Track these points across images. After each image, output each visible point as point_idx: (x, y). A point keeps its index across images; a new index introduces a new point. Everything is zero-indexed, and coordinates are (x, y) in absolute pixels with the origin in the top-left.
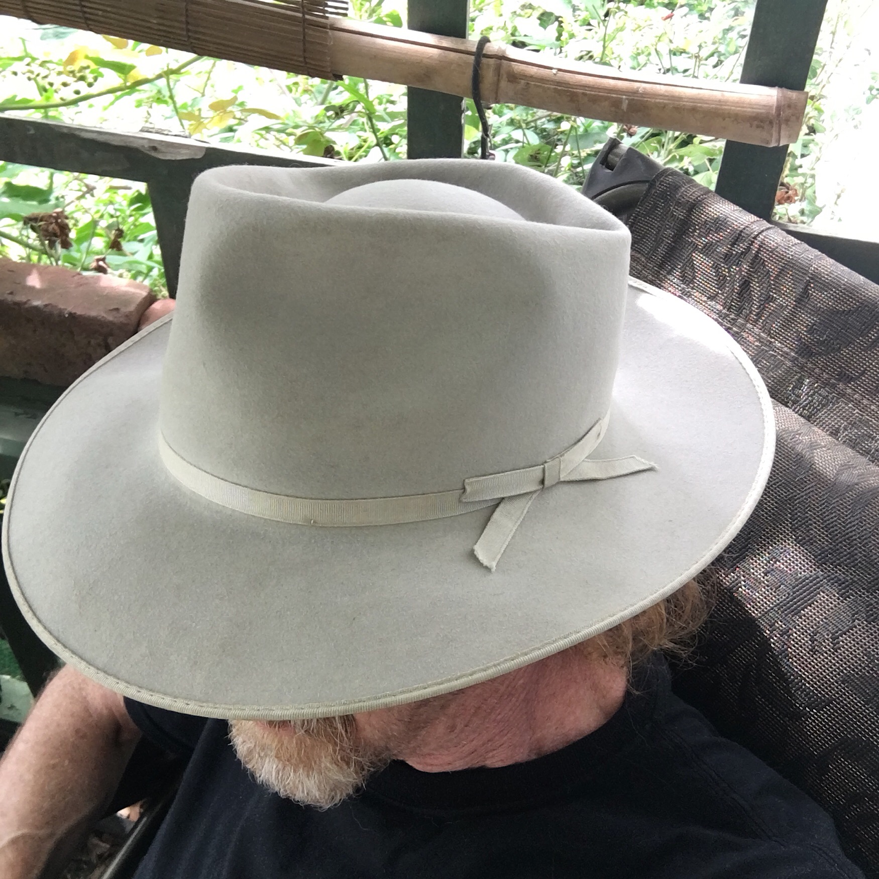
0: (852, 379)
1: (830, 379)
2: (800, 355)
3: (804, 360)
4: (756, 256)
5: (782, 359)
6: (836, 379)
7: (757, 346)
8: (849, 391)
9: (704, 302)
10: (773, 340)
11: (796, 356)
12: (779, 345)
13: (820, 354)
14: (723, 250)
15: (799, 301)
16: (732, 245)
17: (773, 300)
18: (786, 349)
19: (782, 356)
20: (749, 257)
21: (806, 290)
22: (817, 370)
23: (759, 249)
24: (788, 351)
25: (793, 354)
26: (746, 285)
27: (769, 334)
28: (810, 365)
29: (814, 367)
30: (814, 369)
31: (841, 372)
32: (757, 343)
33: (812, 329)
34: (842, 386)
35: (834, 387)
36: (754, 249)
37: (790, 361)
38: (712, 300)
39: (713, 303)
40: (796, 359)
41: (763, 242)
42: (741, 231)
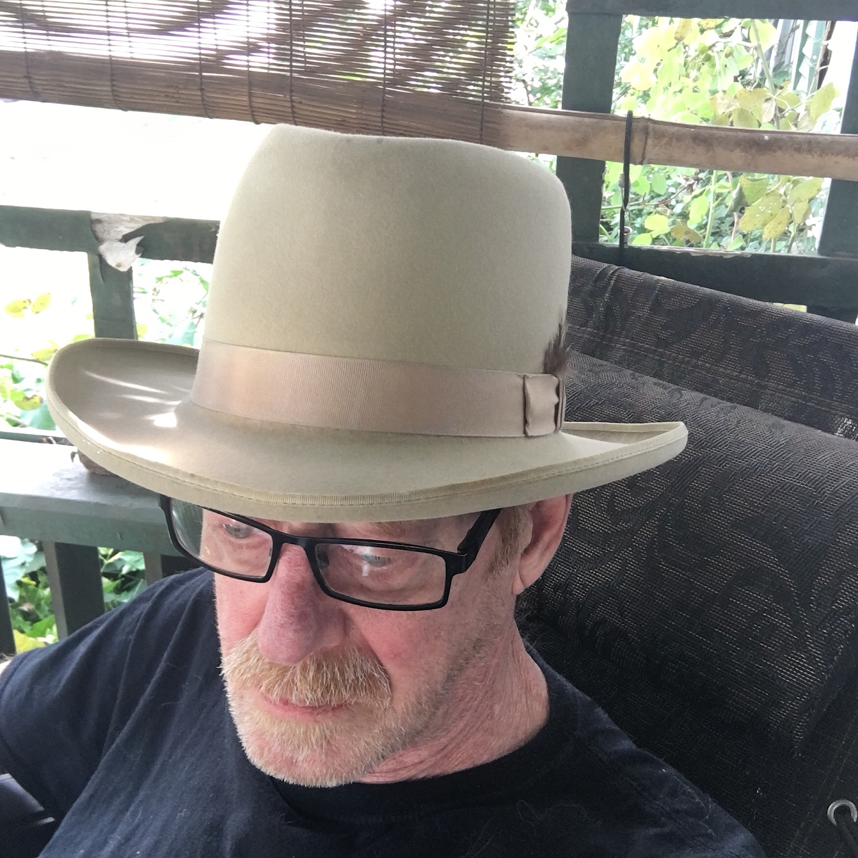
1: (685, 358)
2: (658, 348)
3: (662, 350)
4: (615, 285)
5: (645, 353)
6: (689, 357)
7: (623, 349)
8: (700, 363)
9: (578, 329)
10: (636, 342)
11: (655, 348)
12: (641, 344)
13: (675, 343)
14: (589, 287)
15: (652, 309)
16: (596, 282)
17: (631, 314)
18: (646, 346)
19: (644, 351)
20: (609, 288)
21: (656, 300)
22: (674, 355)
23: (617, 282)
24: (649, 346)
25: (653, 348)
26: (609, 308)
27: (632, 339)
28: (668, 352)
29: (671, 353)
31: (692, 352)
32: (624, 347)
33: (665, 327)
34: (694, 361)
35: (688, 363)
36: (612, 282)
37: (651, 353)
38: (584, 326)
39: (584, 328)
40: (656, 351)
41: (619, 276)
42: (600, 273)
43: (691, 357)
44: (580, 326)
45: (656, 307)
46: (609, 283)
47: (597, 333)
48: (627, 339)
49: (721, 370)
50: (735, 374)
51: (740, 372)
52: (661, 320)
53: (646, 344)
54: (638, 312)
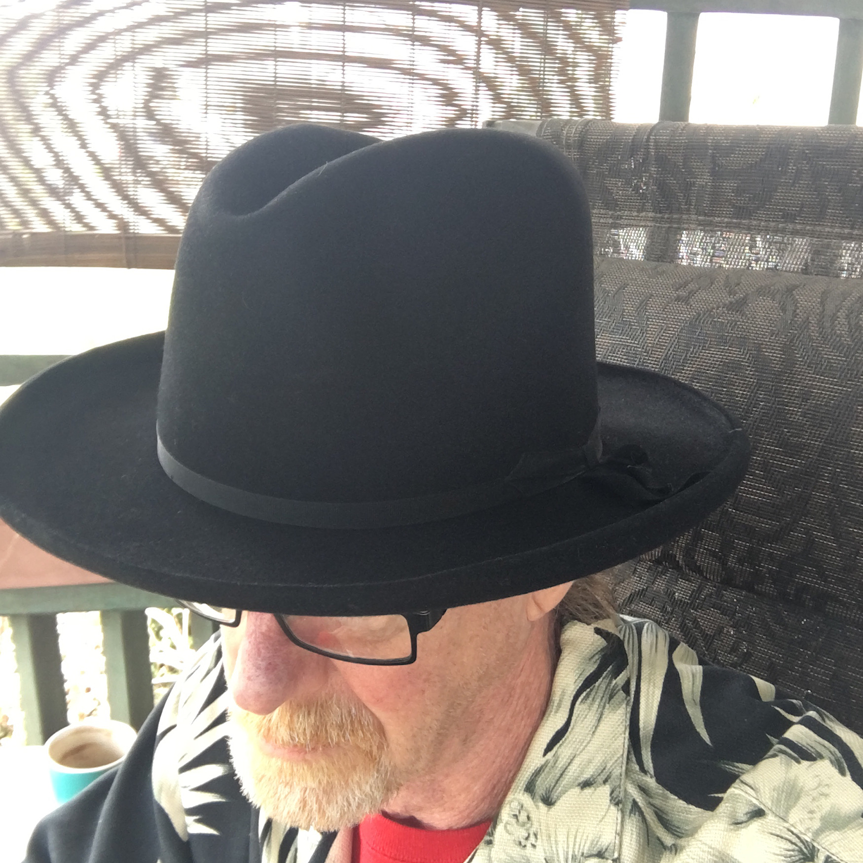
0: (796, 216)
1: (778, 225)
2: (741, 218)
4: (657, 156)
6: (783, 223)
8: (798, 227)
10: (711, 218)
12: (719, 219)
13: (758, 209)
15: (713, 174)
17: (691, 185)
18: (726, 220)
20: (652, 160)
21: (714, 162)
22: (763, 224)
23: (656, 149)
24: (730, 220)
27: (705, 215)
28: (754, 223)
30: (760, 223)
31: (784, 214)
33: (738, 192)
34: (790, 226)
36: (652, 151)
38: (642, 211)
39: (644, 214)
41: (656, 141)
42: (632, 142)
43: (785, 222)
44: (638, 212)
45: (716, 171)
46: (648, 152)
47: (662, 218)
48: (700, 215)
49: (827, 229)
50: (846, 231)
52: (729, 185)
53: (726, 217)
54: (699, 182)
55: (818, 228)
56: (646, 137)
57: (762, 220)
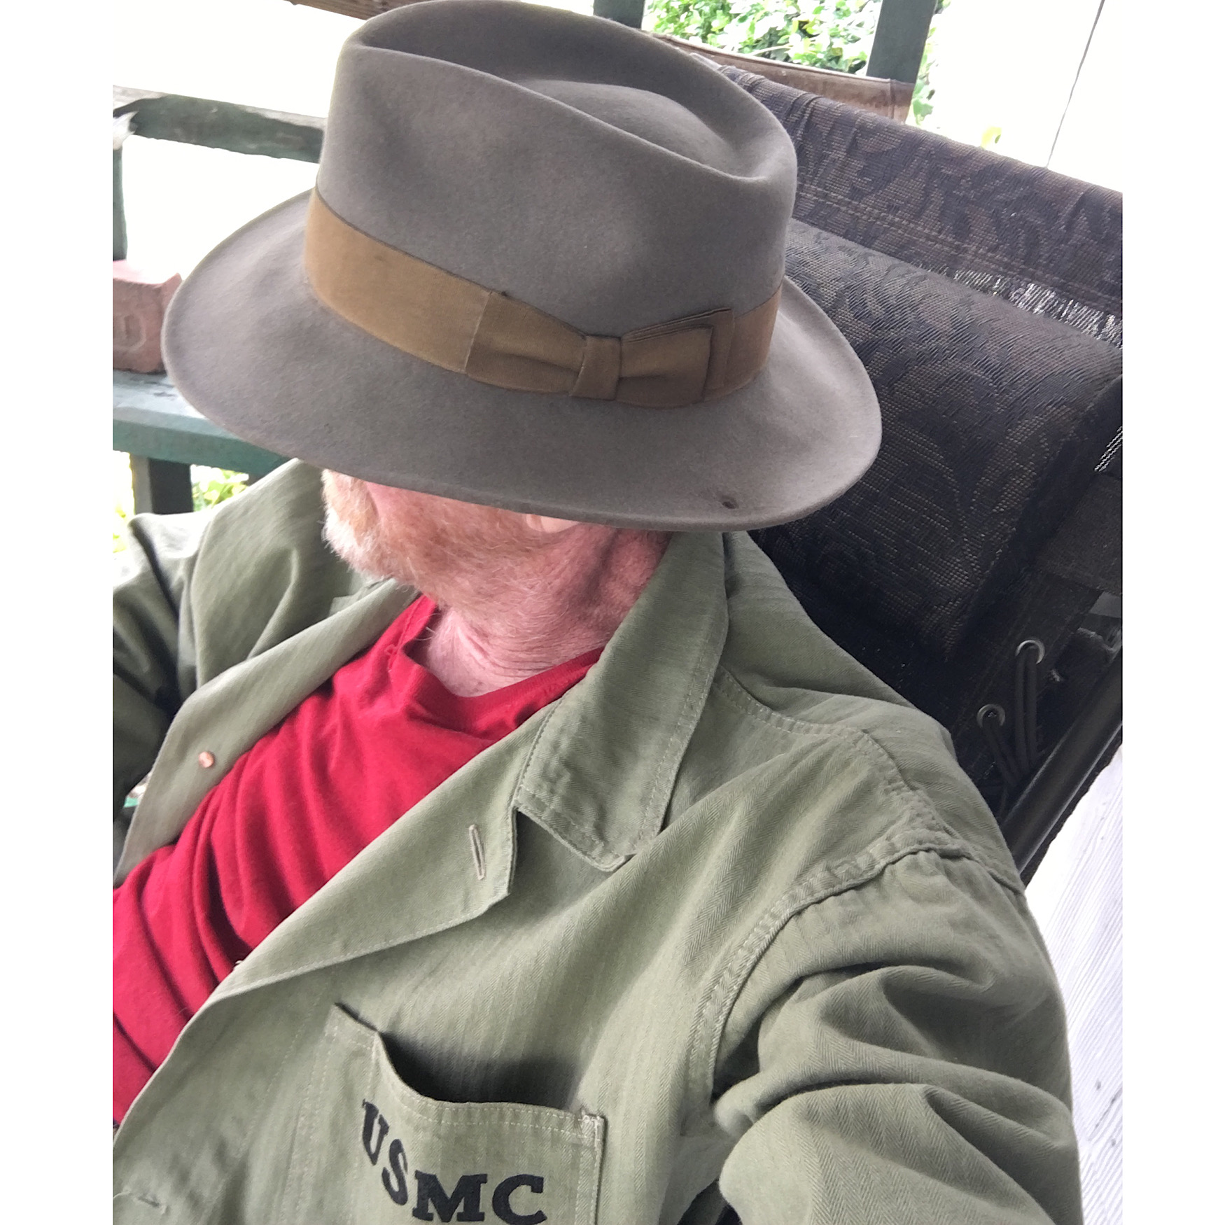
0: (897, 209)
1: (881, 213)
2: (853, 199)
3: (856, 203)
4: (809, 120)
5: (837, 206)
6: (885, 212)
7: (814, 201)
8: (897, 219)
10: (828, 192)
11: (849, 200)
12: (834, 195)
13: (870, 193)
15: (848, 151)
16: (789, 115)
17: (825, 156)
18: (840, 197)
19: (837, 204)
20: (803, 123)
21: (854, 140)
22: (869, 209)
23: (811, 115)
24: (842, 197)
25: (847, 199)
26: (801, 149)
27: (825, 188)
28: (863, 206)
29: (865, 206)
30: (866, 208)
31: (888, 206)
32: (815, 198)
33: (862, 174)
34: (891, 217)
35: (884, 219)
36: (806, 117)
37: (844, 206)
40: (850, 203)
41: (814, 109)
42: (794, 103)
43: (888, 212)
45: (852, 149)
46: (802, 116)
48: (819, 187)
49: (919, 228)
50: (934, 234)
51: (940, 232)
52: (858, 164)
53: (840, 194)
54: (833, 155)
55: (912, 225)
56: (807, 102)
57: (869, 205)
